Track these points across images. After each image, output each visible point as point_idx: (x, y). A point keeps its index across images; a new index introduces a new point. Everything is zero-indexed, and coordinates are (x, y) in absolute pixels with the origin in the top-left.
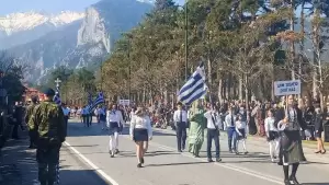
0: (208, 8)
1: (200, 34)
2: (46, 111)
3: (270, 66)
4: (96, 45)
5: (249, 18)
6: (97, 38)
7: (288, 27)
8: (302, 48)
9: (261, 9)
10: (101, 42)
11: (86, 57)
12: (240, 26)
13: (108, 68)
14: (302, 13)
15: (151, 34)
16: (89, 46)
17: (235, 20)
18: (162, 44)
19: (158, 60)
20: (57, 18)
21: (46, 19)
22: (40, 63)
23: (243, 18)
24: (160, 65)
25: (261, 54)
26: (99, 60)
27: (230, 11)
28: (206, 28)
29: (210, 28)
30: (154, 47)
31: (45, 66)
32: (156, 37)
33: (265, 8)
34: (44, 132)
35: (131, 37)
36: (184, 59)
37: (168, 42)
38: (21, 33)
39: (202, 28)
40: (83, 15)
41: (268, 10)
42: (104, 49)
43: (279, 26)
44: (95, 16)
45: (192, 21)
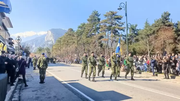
0: (83, 32)
1: (81, 39)
2: (42, 59)
3: (99, 47)
4: (50, 41)
5: (94, 35)
6: (51, 39)
7: (104, 37)
8: (108, 42)
9: (97, 32)
10: (52, 40)
11: (47, 44)
12: (91, 37)
13: (54, 47)
14: (108, 34)
15: (67, 38)
16: (48, 41)
17: (90, 35)
18: (70, 41)
19: (69, 45)
20: (39, 33)
21: (36, 33)
22: (34, 46)
23: (92, 34)
24: (69, 47)
25: (97, 44)
26: (52, 46)
28: (82, 37)
29: (83, 37)
30: (68, 42)
31: (35, 47)
32: (68, 39)
33: (98, 32)
34: (42, 65)
35: (61, 39)
36: (76, 45)
37: (72, 40)
38: (29, 37)
39: (81, 37)
40: (47, 33)
41: (99, 33)
42: (52, 42)
43: (102, 37)
44: (50, 33)
45: (79, 35)
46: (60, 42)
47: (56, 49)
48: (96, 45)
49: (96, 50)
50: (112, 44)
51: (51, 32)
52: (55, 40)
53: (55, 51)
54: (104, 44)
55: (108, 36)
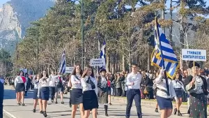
0: (98, 3)
1: (92, 22)
3: (147, 45)
4: (11, 32)
5: (130, 10)
6: (12, 28)
7: (160, 16)
9: (139, 3)
10: (14, 30)
11: (3, 42)
12: (122, 16)
13: (21, 49)
14: (171, 6)
15: (54, 22)
16: (5, 33)
17: (119, 12)
18: (63, 30)
19: (60, 43)
23: (125, 10)
25: (140, 37)
26: (12, 43)
27: (115, 5)
28: (97, 17)
29: (101, 18)
30: (56, 33)
32: (58, 24)
33: (141, 2)
35: (39, 25)
36: (81, 41)
37: (67, 28)
39: (94, 18)
40: (1, 9)
41: (144, 4)
42: (17, 35)
45: (86, 12)
46: (34, 32)
47: (24, 53)
48: (135, 41)
49: (135, 52)
50: (182, 35)
51: (11, 8)
52: (23, 29)
53: (22, 58)
55: (171, 13)
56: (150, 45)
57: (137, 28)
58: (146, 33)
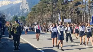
1: (56, 6)
2: (16, 26)
3: (76, 14)
5: (70, 1)
6: (26, 8)
11: (23, 13)
12: (67, 3)
13: (29, 16)
15: (42, 6)
16: (23, 10)
18: (45, 9)
19: (44, 13)
20: (14, 2)
21: (11, 2)
23: (68, 1)
24: (44, 15)
26: (26, 14)
28: (57, 4)
29: (59, 4)
30: (43, 10)
31: (11, 16)
35: (36, 7)
36: (52, 13)
38: (4, 6)
40: (22, 1)
42: (28, 11)
43: (78, 3)
44: (25, 1)
45: (54, 2)
47: (31, 17)
49: (72, 17)
50: (89, 11)
52: (30, 8)
54: (81, 10)
55: (85, 2)
56: (77, 14)
57: (73, 8)
58: (76, 10)
